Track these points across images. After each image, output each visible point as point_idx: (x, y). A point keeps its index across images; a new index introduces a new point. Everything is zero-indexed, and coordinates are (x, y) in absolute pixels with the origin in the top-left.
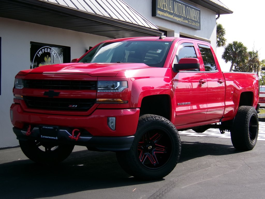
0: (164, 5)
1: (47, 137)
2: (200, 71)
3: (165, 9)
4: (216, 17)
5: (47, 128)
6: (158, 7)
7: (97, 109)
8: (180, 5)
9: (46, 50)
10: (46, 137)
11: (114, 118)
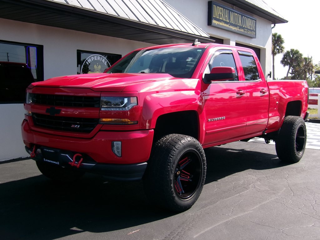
0: (219, 14)
1: (50, 161)
2: (238, 80)
3: (221, 19)
4: (272, 27)
5: (48, 150)
6: (214, 16)
7: (100, 130)
8: (237, 14)
9: (95, 58)
10: (48, 161)
11: (120, 143)
